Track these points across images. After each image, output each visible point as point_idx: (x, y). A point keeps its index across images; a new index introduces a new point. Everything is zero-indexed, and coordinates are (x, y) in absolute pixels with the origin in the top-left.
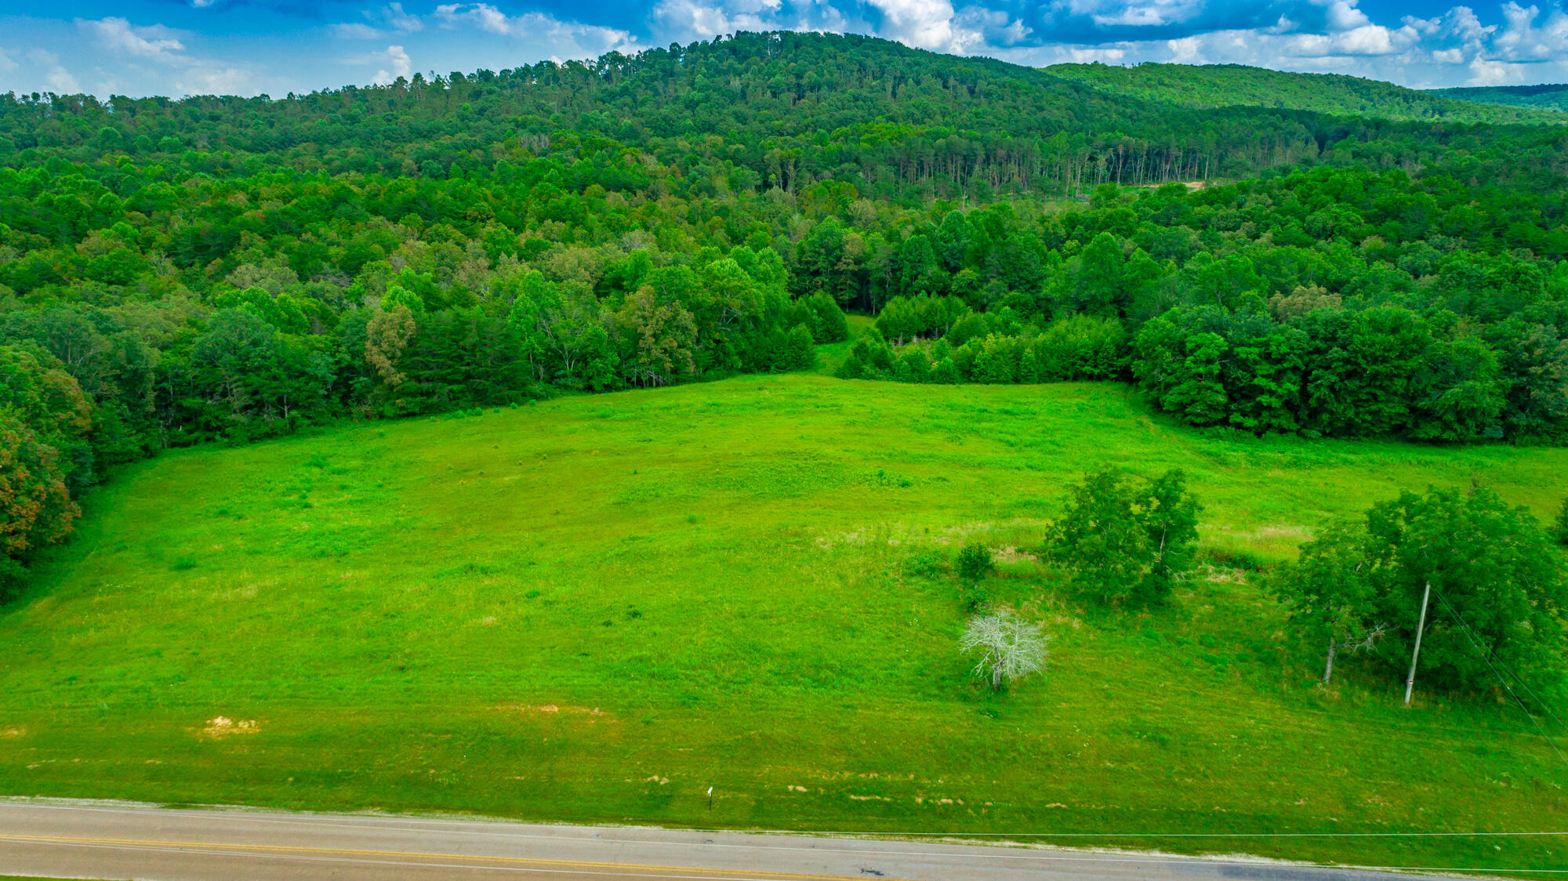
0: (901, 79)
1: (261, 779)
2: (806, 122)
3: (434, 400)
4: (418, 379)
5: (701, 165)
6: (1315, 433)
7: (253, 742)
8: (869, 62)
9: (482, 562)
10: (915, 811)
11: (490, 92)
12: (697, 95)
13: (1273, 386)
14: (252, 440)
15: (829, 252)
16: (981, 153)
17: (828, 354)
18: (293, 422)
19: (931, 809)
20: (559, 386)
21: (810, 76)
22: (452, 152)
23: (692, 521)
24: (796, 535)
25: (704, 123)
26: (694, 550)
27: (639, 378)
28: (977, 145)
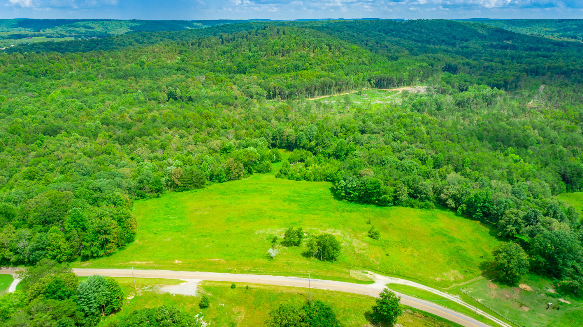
0: (315, 47)
1: (184, 268)
2: (284, 66)
3: (186, 188)
4: (183, 183)
5: (250, 88)
6: (361, 202)
7: (181, 263)
8: (306, 41)
9: (204, 234)
10: (258, 272)
11: (185, 51)
12: (251, 54)
13: (353, 193)
14: (151, 198)
15: (280, 134)
16: (334, 83)
17: (276, 167)
18: (158, 195)
19: (260, 272)
20: (212, 182)
21: (287, 47)
22: (177, 84)
23: (237, 227)
24: (253, 231)
25: (252, 65)
26: (237, 233)
27: (230, 179)
28: (333, 81)
